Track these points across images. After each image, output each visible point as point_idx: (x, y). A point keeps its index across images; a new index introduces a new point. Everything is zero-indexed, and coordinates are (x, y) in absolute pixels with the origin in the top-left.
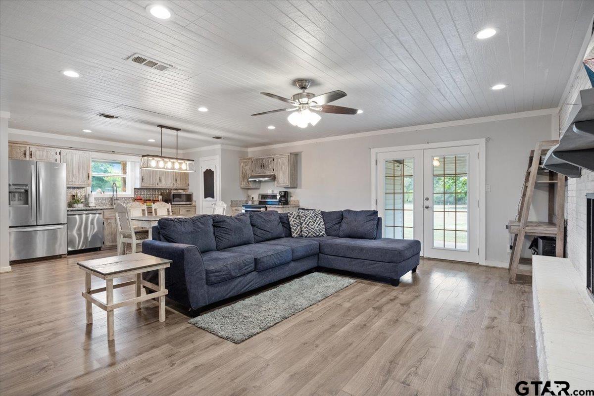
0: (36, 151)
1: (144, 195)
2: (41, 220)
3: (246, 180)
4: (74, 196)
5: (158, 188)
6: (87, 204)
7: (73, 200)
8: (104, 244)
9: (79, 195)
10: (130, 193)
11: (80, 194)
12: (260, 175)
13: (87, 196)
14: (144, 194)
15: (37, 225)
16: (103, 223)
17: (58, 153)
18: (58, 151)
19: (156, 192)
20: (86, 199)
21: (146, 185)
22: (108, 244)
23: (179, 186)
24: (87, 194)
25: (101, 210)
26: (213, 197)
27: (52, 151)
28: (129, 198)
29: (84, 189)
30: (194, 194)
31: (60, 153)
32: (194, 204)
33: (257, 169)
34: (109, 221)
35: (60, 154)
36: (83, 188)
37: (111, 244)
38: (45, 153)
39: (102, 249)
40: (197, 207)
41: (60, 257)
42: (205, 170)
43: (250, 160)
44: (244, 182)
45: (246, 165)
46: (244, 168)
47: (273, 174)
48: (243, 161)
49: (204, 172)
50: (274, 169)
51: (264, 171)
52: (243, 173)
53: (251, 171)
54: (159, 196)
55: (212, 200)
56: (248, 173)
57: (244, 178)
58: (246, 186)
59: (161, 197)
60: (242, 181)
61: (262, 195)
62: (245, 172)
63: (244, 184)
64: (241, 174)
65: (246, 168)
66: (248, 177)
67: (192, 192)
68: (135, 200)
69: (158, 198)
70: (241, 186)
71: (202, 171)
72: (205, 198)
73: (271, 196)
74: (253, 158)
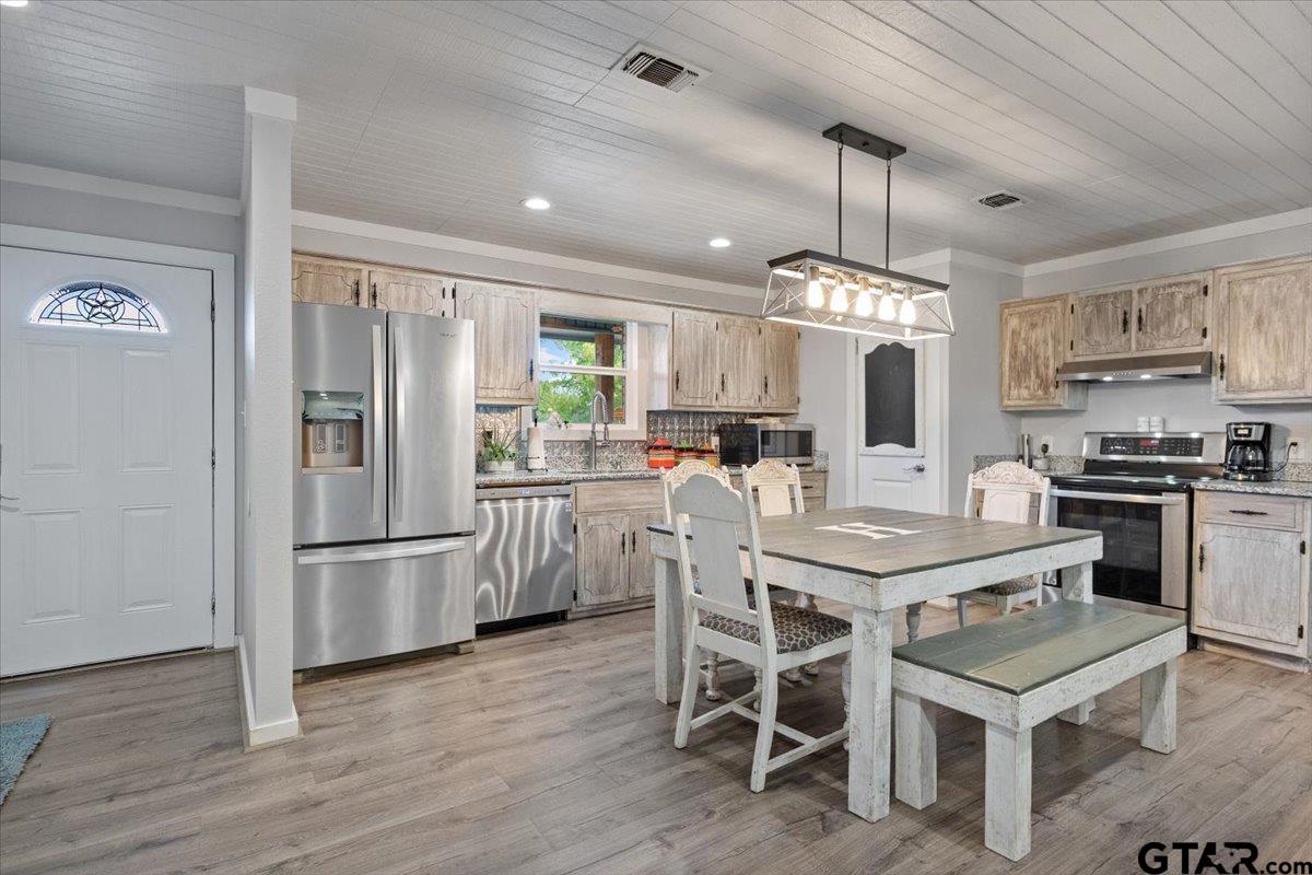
0: (387, 285)
1: (673, 433)
2: (400, 520)
3: (1033, 381)
4: (489, 434)
5: (718, 409)
6: (523, 463)
7: (488, 450)
8: (575, 598)
9: (502, 431)
10: (636, 428)
11: (503, 426)
12: (1113, 357)
13: (524, 436)
14: (673, 431)
15: (388, 540)
16: (575, 527)
17: (449, 294)
18: (449, 283)
19: (702, 423)
20: (521, 442)
21: (686, 402)
22: (588, 599)
23: (775, 404)
24: (524, 429)
25: (568, 483)
26: (909, 442)
27: (434, 285)
28: (634, 442)
29: (514, 414)
30: (818, 433)
31: (454, 291)
32: (818, 464)
33: (1096, 337)
34: (591, 521)
35: (454, 296)
36: (513, 407)
37: (595, 601)
38: (413, 291)
39: (569, 616)
40: (831, 476)
41: (453, 650)
42: (871, 349)
43: (1058, 304)
44: (1020, 387)
45: (1033, 326)
46: (1023, 335)
47: (1198, 349)
48: (1019, 310)
49: (867, 356)
50: (1205, 330)
51: (1138, 342)
52: (1019, 354)
53: (1064, 347)
54: (713, 438)
55: (904, 454)
56: (1045, 353)
57: (1020, 373)
58: (1032, 402)
59: (718, 438)
60: (1013, 384)
61: (1103, 439)
62: (1029, 348)
63: (1020, 397)
64: (1007, 360)
65: (1037, 334)
66: (1042, 369)
67: (811, 425)
68: (650, 447)
69: (709, 442)
70: (1006, 402)
71: (857, 353)
72: (867, 445)
73: (1162, 440)
74: (1076, 293)
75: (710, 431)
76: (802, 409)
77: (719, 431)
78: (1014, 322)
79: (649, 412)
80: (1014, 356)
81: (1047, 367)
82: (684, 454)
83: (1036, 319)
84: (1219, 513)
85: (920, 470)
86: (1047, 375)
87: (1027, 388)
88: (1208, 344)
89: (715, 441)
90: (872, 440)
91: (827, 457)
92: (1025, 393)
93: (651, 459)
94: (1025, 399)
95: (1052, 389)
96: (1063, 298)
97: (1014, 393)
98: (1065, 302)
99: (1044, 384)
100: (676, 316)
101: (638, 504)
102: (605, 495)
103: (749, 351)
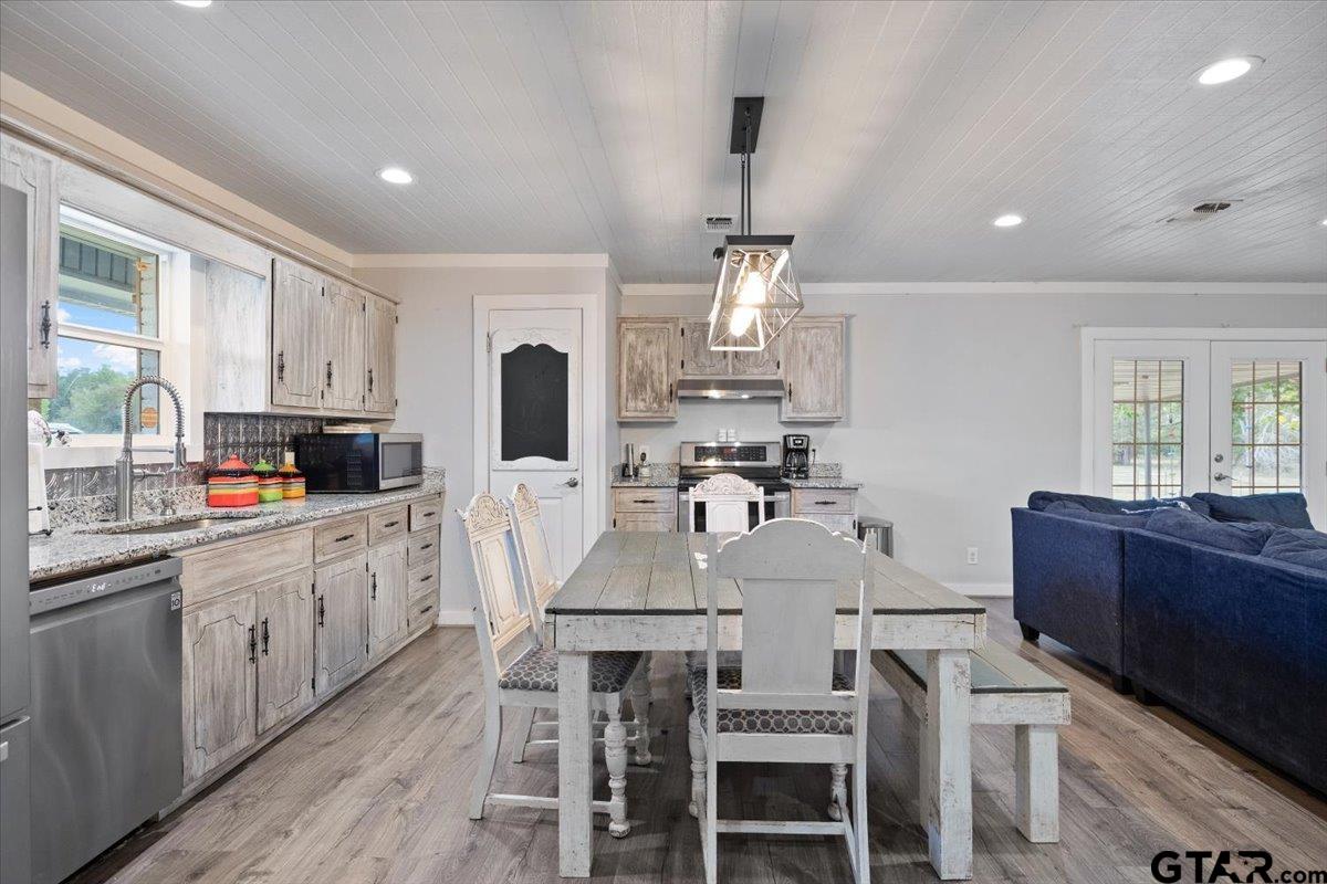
1: (237, 449)
3: (649, 395)
5: (321, 413)
12: (716, 378)
14: (237, 445)
19: (274, 433)
21: (288, 399)
22: (200, 766)
23: (376, 406)
30: (429, 444)
32: (430, 485)
34: (202, 618)
37: (211, 762)
40: (449, 500)
42: (510, 348)
43: (670, 326)
44: (636, 398)
45: (649, 343)
46: (639, 349)
47: (774, 378)
48: (636, 326)
49: (504, 356)
50: (778, 363)
51: (734, 366)
52: (635, 368)
53: (676, 366)
54: (287, 454)
55: (555, 468)
56: (659, 367)
57: (638, 386)
58: (648, 414)
59: (293, 454)
60: (630, 396)
61: (696, 448)
62: (645, 364)
63: (636, 408)
64: (625, 372)
65: (653, 351)
66: (657, 384)
67: (421, 435)
68: (206, 474)
69: (282, 461)
70: (624, 413)
71: (489, 350)
72: (503, 459)
73: (739, 449)
74: (685, 318)
75: (283, 444)
76: (399, 414)
77: (297, 444)
78: (631, 337)
79: (207, 415)
80: (631, 369)
81: (661, 382)
82: (268, 482)
83: (653, 338)
84: (808, 505)
85: (573, 484)
86: (661, 389)
87: (644, 400)
88: (780, 375)
89: (290, 457)
90: (510, 453)
91: (441, 474)
92: (641, 405)
93: (212, 492)
94: (641, 411)
95: (665, 403)
96: (675, 320)
97: (631, 404)
98: (676, 325)
99: (658, 399)
100: (278, 266)
101: (268, 571)
102: (225, 566)
103: (354, 333)
